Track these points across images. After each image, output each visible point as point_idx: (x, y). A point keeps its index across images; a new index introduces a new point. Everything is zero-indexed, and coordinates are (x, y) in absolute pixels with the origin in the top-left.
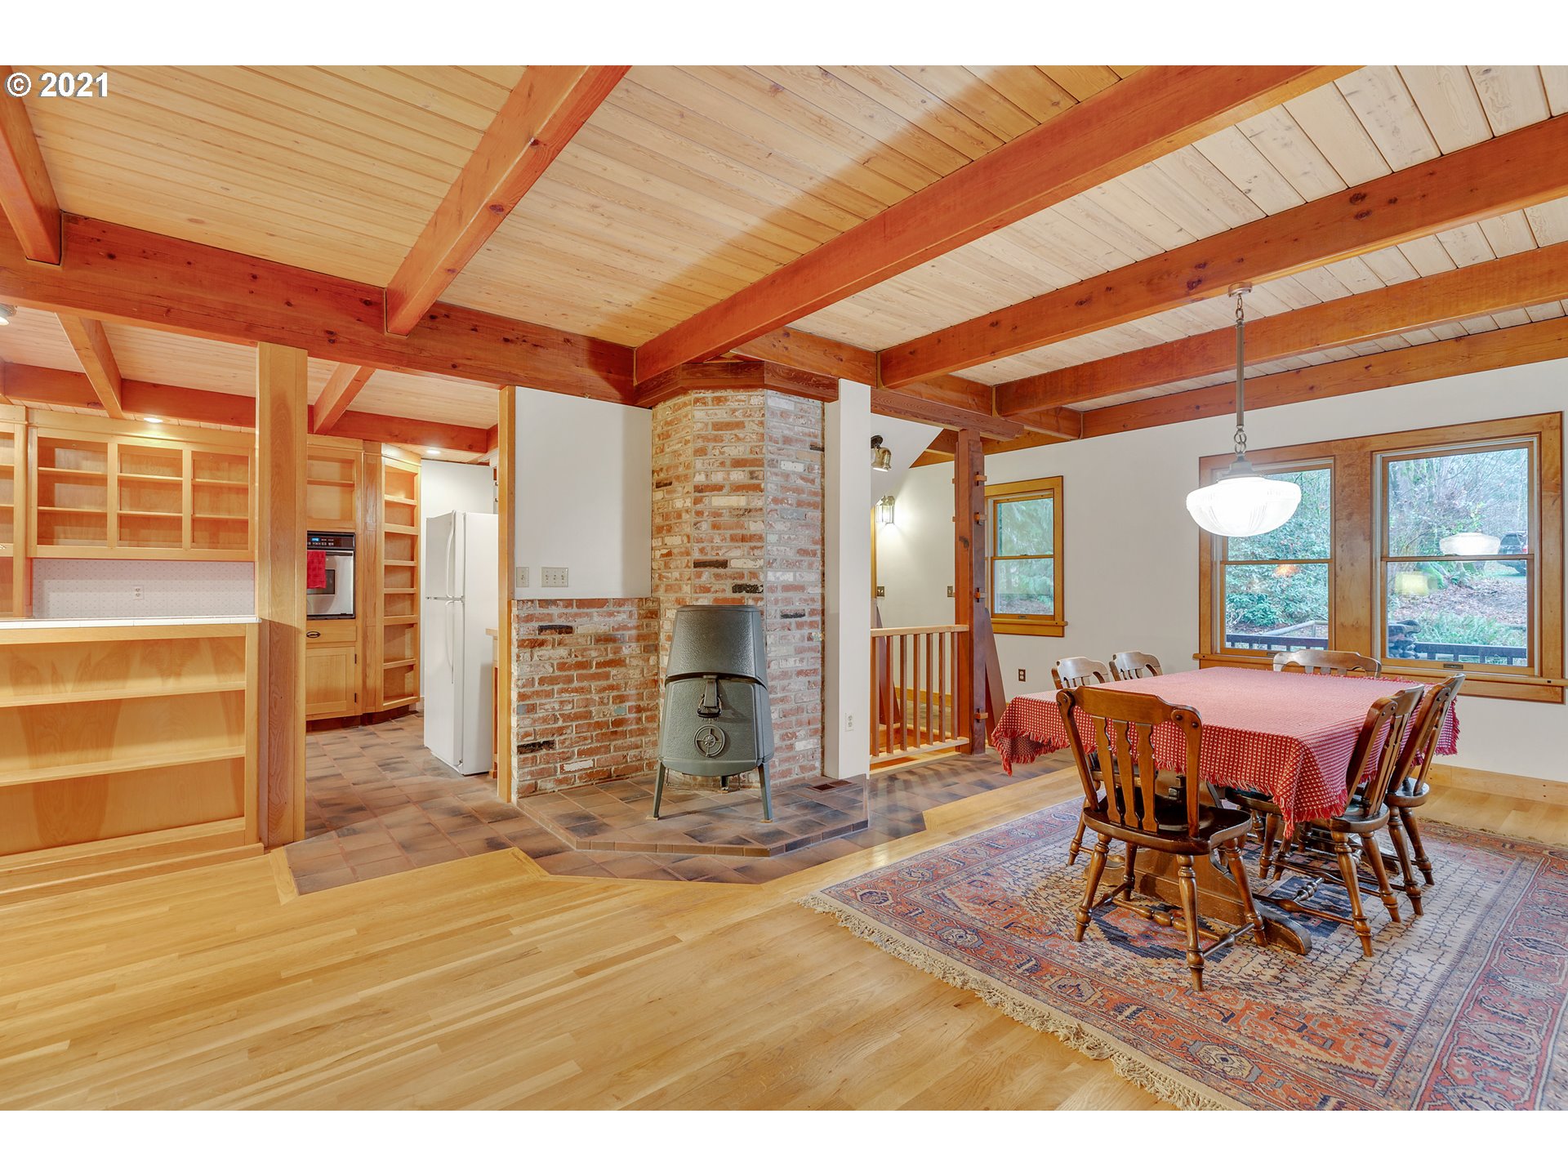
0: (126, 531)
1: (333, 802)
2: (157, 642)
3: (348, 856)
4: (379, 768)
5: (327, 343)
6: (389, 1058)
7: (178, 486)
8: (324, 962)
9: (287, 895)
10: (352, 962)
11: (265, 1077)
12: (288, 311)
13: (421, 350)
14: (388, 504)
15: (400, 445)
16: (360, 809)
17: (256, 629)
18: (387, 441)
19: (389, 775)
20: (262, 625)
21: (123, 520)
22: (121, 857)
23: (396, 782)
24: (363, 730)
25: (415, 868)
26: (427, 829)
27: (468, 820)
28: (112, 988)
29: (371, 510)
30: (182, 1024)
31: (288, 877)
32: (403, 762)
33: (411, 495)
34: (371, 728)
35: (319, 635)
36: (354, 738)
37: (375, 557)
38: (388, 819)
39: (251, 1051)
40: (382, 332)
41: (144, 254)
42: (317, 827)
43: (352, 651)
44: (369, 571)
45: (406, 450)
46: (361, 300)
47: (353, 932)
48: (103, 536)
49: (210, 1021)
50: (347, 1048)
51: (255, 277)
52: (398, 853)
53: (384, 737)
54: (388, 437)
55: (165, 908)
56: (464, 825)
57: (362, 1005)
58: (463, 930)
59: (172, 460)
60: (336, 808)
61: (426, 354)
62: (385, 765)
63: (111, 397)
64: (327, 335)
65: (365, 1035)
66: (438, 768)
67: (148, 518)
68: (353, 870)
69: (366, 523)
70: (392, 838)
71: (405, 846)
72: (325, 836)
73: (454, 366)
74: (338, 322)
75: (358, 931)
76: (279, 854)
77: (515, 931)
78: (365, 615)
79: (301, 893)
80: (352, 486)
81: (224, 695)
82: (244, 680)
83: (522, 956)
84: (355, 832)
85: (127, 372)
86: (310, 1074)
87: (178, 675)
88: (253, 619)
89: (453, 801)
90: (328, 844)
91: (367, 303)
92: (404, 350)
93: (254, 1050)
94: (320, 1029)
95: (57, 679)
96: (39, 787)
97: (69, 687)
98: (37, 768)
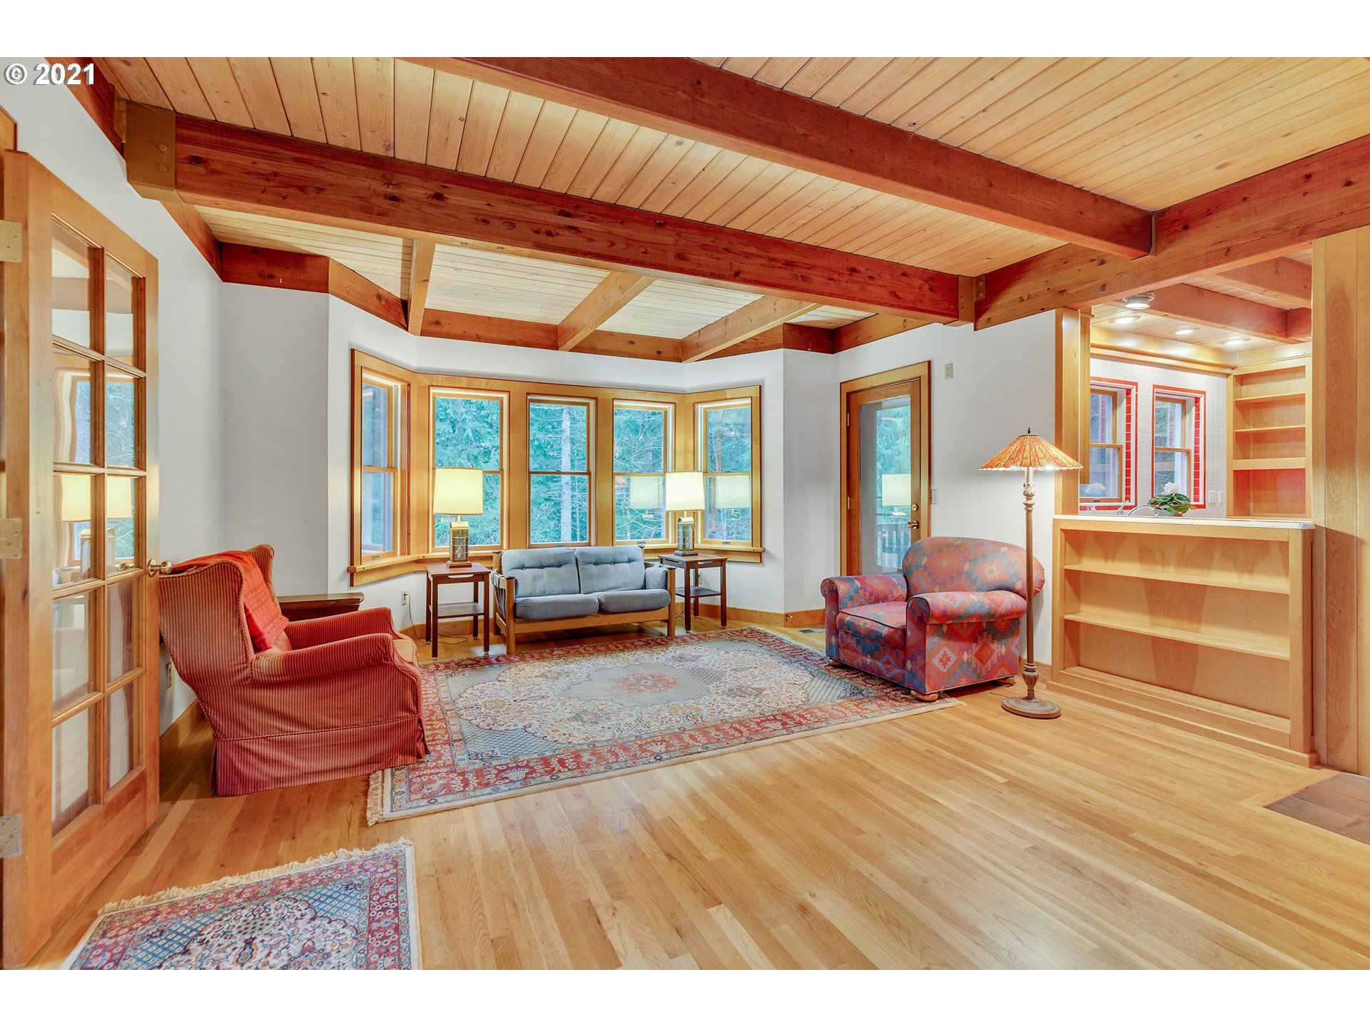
2: (1232, 539)
9: (1256, 801)
12: (1353, 190)
17: (1300, 535)
20: (1311, 531)
31: (1288, 791)
41: (1209, 213)
51: (1308, 177)
76: (1324, 775)
79: (1267, 807)
82: (1289, 585)
87: (1251, 572)
88: (1298, 525)
95: (1165, 562)
96: (1155, 640)
97: (1172, 569)
98: (1153, 624)
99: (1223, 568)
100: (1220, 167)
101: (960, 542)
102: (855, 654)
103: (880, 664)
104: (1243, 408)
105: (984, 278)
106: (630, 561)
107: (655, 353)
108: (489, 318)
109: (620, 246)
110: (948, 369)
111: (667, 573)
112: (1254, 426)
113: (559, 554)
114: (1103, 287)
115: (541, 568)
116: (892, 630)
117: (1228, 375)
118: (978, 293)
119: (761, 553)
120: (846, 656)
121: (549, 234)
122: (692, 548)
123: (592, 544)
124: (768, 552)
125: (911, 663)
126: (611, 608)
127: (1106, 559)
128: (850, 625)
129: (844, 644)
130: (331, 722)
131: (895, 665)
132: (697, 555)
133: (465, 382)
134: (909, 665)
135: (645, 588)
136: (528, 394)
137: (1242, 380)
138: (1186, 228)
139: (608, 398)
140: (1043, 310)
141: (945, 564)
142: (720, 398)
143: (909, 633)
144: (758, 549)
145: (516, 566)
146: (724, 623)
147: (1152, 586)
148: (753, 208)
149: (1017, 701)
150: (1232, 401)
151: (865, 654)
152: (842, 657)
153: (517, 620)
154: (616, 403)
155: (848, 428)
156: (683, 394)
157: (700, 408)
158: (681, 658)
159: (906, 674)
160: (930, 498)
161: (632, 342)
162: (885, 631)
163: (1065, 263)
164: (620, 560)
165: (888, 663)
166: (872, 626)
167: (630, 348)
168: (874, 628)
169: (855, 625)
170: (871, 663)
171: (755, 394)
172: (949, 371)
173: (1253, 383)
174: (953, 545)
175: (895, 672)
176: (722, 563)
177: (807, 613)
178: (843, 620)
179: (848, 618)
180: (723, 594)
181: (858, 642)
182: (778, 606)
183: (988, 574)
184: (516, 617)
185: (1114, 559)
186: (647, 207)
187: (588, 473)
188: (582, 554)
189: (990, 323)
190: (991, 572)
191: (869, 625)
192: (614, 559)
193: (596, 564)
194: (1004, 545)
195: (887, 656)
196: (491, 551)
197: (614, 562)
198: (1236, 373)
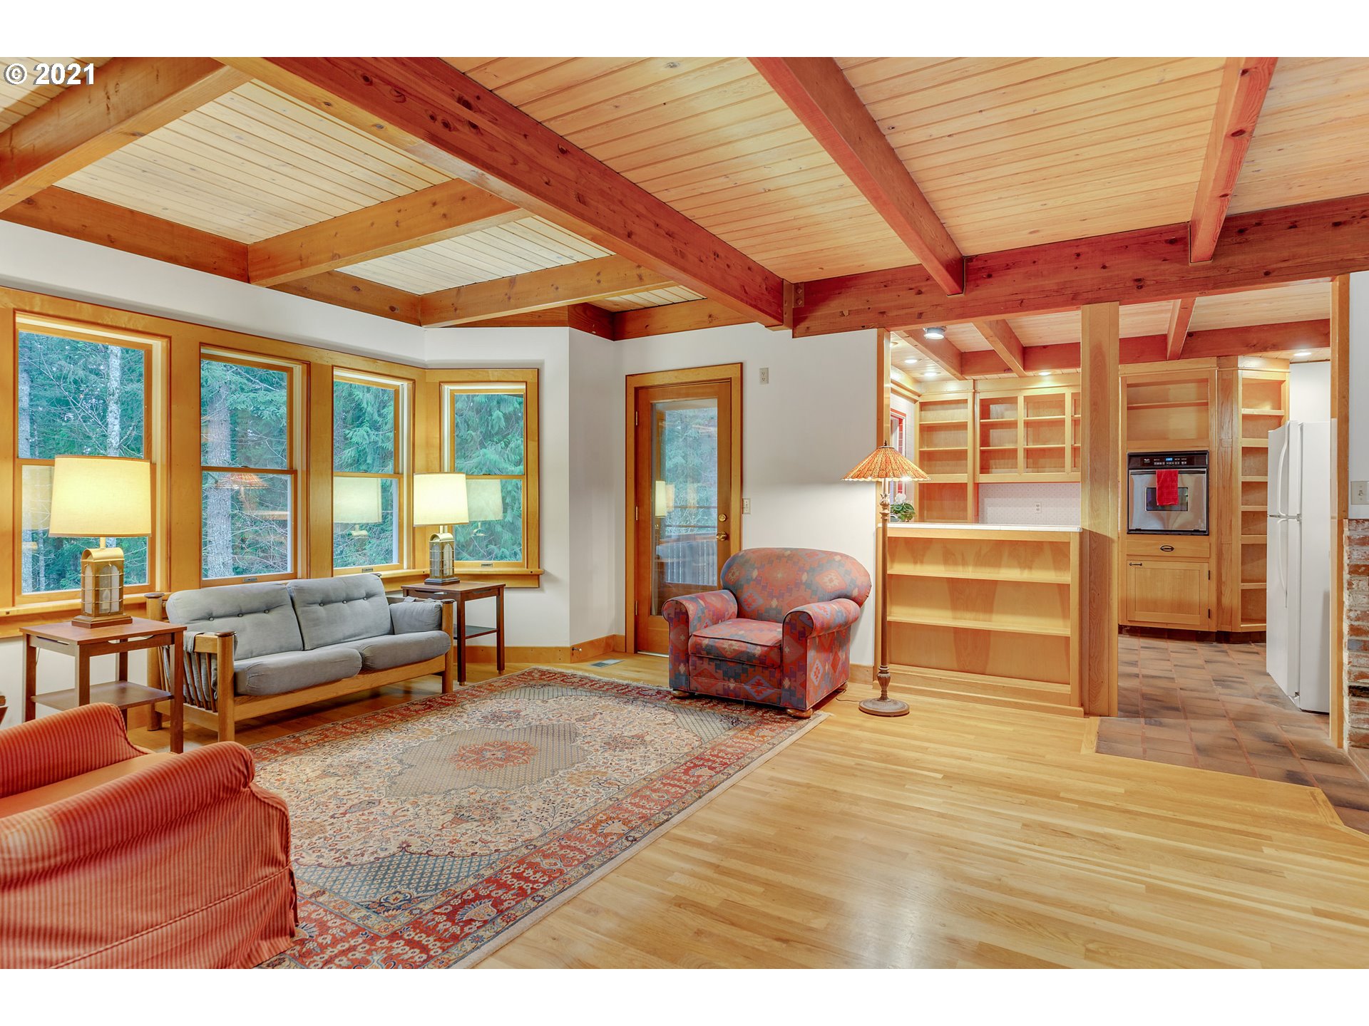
0: (1031, 461)
1: (1155, 697)
2: (1017, 542)
3: (1145, 740)
4: (1213, 683)
5: (1139, 289)
6: (1105, 874)
7: (1062, 422)
8: (1091, 800)
9: (1088, 749)
10: (1111, 808)
11: (1025, 842)
12: (1105, 273)
13: (1228, 269)
14: (1245, 417)
15: (1260, 354)
16: (1177, 709)
17: (1078, 537)
18: (1244, 353)
19: (1219, 690)
20: (1082, 534)
21: (1028, 453)
22: (994, 689)
23: (1222, 698)
24: (1215, 646)
25: (1198, 768)
26: (1230, 743)
27: (1279, 749)
28: (969, 760)
29: (1226, 426)
30: (995, 793)
31: (1094, 738)
32: (1241, 683)
33: (1278, 404)
34: (1225, 646)
35: (1172, 549)
36: (1203, 651)
37: (1231, 474)
38: (1194, 723)
39: (1024, 825)
40: (1188, 264)
41: (1008, 267)
42: (1130, 711)
43: (1205, 567)
44: (1224, 488)
45: (1267, 358)
46: (1166, 241)
47: (1122, 791)
48: (1015, 466)
49: (1009, 799)
50: (1080, 854)
51: (1078, 255)
52: (1190, 752)
53: (1235, 655)
54: (1244, 349)
55: (1010, 729)
56: (1271, 752)
57: (1104, 836)
58: (1216, 828)
59: (1057, 401)
60: (1154, 702)
61: (1234, 271)
62: (1220, 681)
63: (1016, 363)
64: (1136, 283)
65: (1096, 853)
66: (1276, 697)
67: (1043, 450)
68: (1145, 751)
69: (1221, 440)
70: (1191, 739)
71: (1200, 750)
72: (1134, 720)
73: (1267, 274)
74: (1144, 268)
75: (1125, 791)
76: (1094, 721)
77: (1267, 850)
78: (1219, 532)
79: (1097, 752)
80: (1207, 404)
81: (1060, 585)
82: (1069, 577)
83: (1261, 871)
84: (1161, 725)
85: (1026, 342)
86: (1052, 855)
87: (1030, 568)
88: (1075, 529)
89: (1272, 728)
90: (1136, 726)
91: (1172, 242)
92: (1211, 274)
93: (1025, 825)
94: (1068, 834)
95: (964, 563)
96: (956, 631)
97: (971, 568)
98: (955, 618)
99: (1009, 566)
100: (1031, 233)
101: (789, 552)
102: (712, 681)
103: (747, 687)
104: (927, 430)
105: (803, 286)
106: (369, 596)
107: (387, 308)
108: (132, 212)
109: (522, 166)
110: (763, 374)
111: (441, 610)
112: (928, 446)
113: (267, 593)
114: (920, 315)
115: (238, 616)
116: (766, 649)
117: (915, 401)
118: (797, 300)
119: (538, 575)
120: (697, 685)
121: (446, 125)
122: (451, 574)
123: (299, 575)
124: (549, 575)
125: (790, 680)
126: (379, 663)
127: (915, 562)
128: (709, 649)
129: (696, 672)
130: (144, 918)
131: (768, 685)
132: (458, 582)
133: (87, 312)
134: (786, 683)
135: (394, 634)
136: (202, 344)
137: (924, 406)
138: (990, 276)
139: (326, 363)
140: (863, 327)
141: (780, 575)
142: (480, 379)
143: (787, 650)
144: (535, 570)
145: (199, 616)
146: (501, 667)
147: (955, 585)
148: (670, 162)
149: (873, 704)
150: (918, 423)
151: (726, 679)
152: (694, 685)
153: (238, 699)
154: (337, 372)
155: (636, 428)
156: (423, 369)
157: (447, 388)
158: (496, 717)
159: (783, 692)
160: (742, 508)
161: (357, 289)
162: (758, 651)
163: (885, 286)
164: (356, 595)
165: (759, 684)
166: (740, 646)
167: (352, 296)
168: (744, 649)
169: (717, 648)
170: (735, 688)
171: (532, 378)
172: (765, 376)
173: (929, 410)
174: (783, 556)
175: (768, 693)
176: (498, 592)
177: (592, 643)
178: (701, 645)
179: (706, 642)
180: (500, 631)
181: (718, 667)
182: (563, 639)
183: (828, 584)
184: (236, 694)
185: (922, 562)
186: (553, 126)
187: (292, 471)
188: (300, 590)
189: (808, 332)
190: (831, 581)
191: (736, 646)
192: (347, 595)
193: (323, 603)
194: (836, 554)
195: (758, 677)
196: (142, 595)
197: (348, 599)
198: (921, 400)
